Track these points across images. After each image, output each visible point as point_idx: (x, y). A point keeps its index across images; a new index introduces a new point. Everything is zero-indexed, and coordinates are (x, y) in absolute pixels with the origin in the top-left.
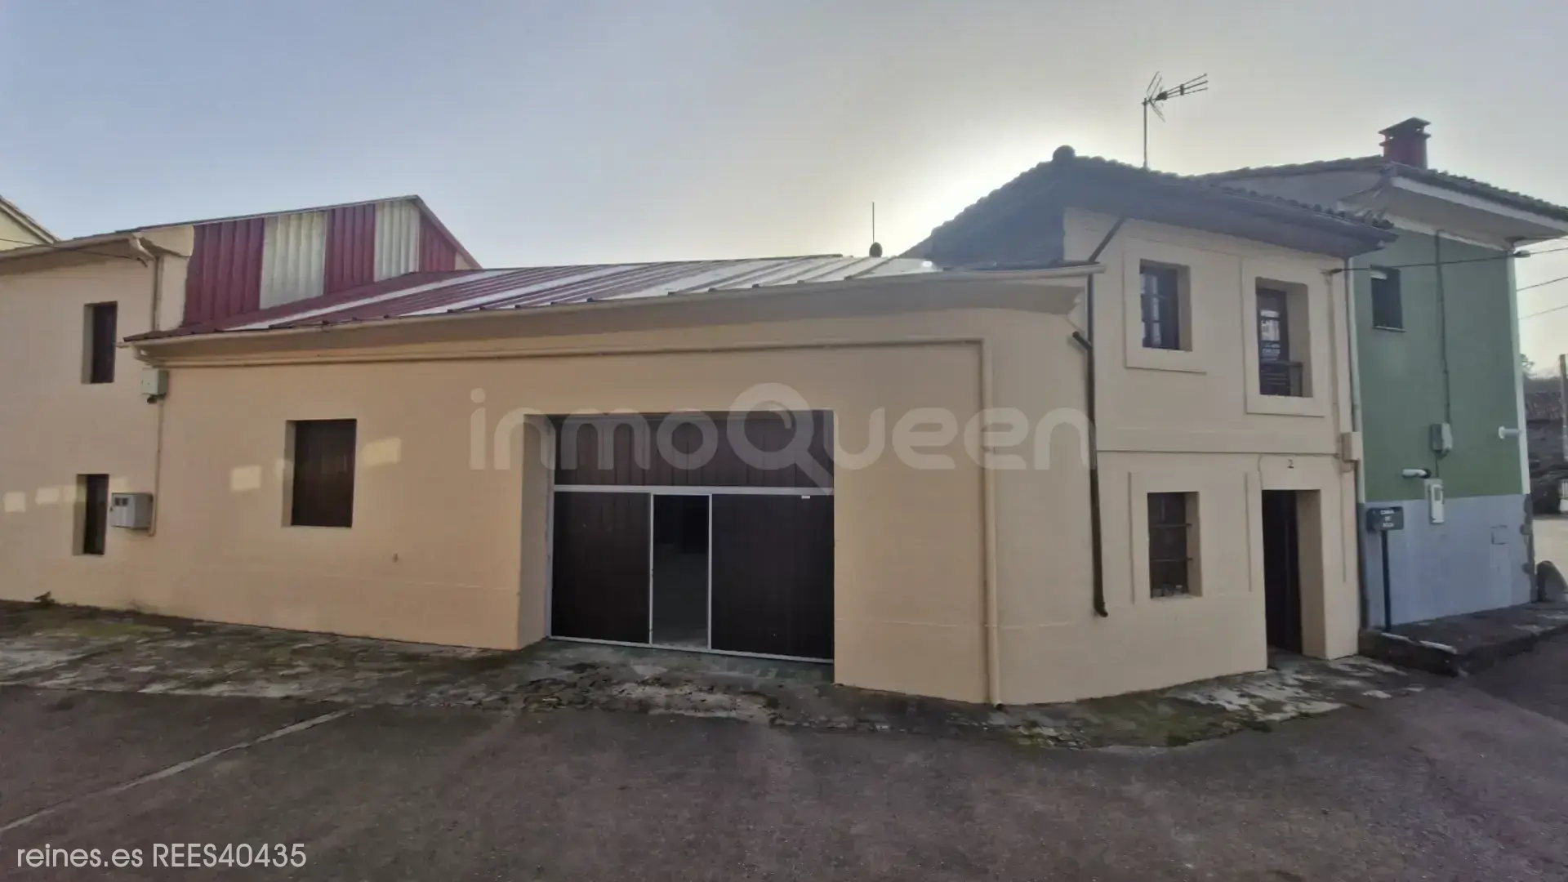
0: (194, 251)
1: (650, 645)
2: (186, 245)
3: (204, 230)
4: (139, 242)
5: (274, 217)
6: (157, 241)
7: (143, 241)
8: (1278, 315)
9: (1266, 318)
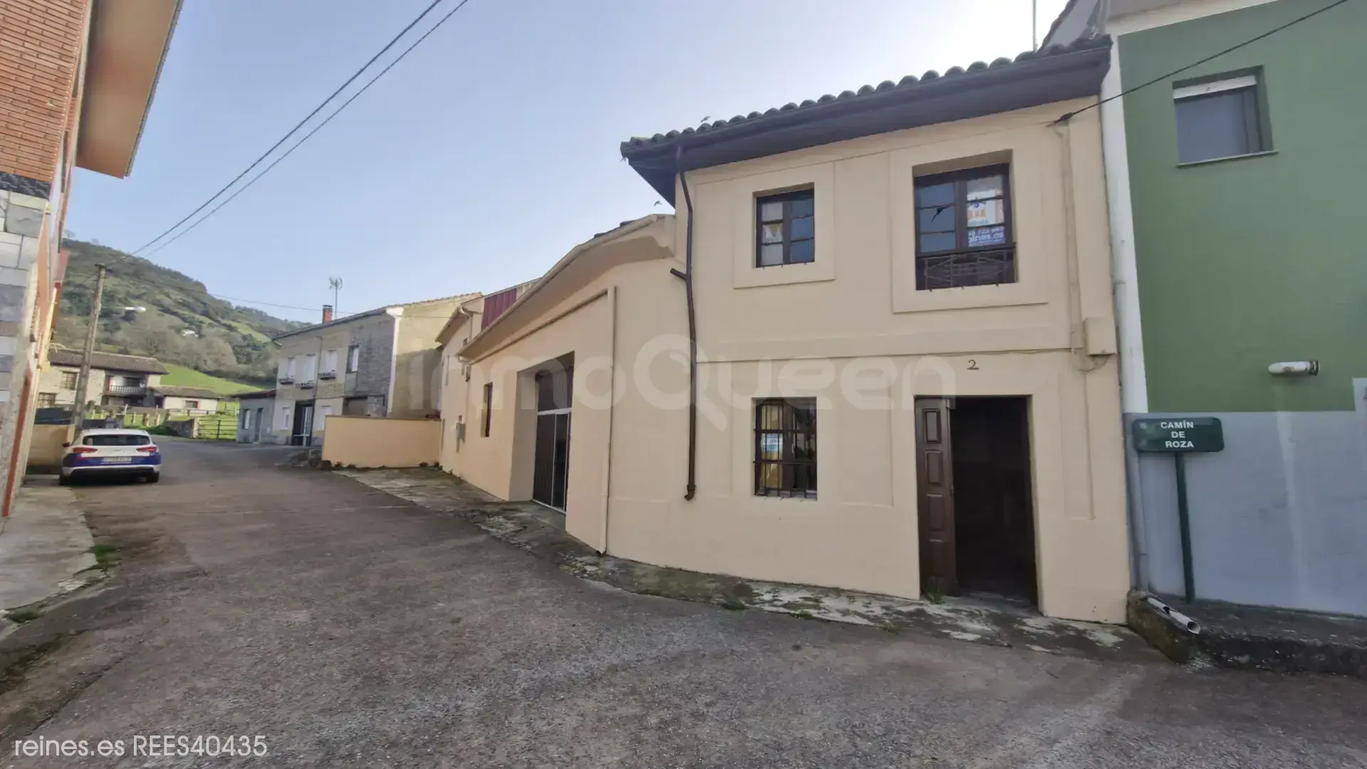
0: (484, 308)
1: (552, 507)
2: (480, 307)
3: (488, 299)
4: (462, 310)
6: (470, 308)
7: (464, 309)
8: (999, 192)
9: (976, 202)
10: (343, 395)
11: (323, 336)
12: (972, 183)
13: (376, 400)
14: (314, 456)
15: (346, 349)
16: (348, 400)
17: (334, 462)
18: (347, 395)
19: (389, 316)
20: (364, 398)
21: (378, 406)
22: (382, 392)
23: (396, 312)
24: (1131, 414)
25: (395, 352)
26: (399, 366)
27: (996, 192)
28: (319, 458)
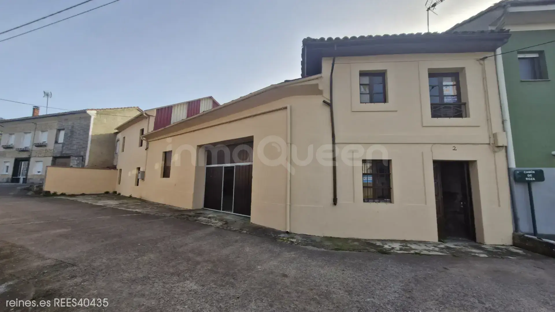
0: (156, 114)
1: (221, 211)
2: (154, 114)
3: (158, 110)
4: (144, 114)
5: (175, 105)
6: (149, 113)
7: (145, 113)
8: (455, 83)
9: (447, 86)
10: (52, 155)
11: (37, 123)
12: (444, 78)
13: (77, 158)
14: (38, 189)
15: (55, 131)
16: (55, 158)
17: (52, 192)
18: (55, 155)
19: (88, 114)
20: (69, 157)
21: (78, 162)
22: (82, 153)
23: (92, 114)
24: (512, 168)
25: (90, 133)
26: (92, 141)
27: (453, 83)
28: (42, 189)
